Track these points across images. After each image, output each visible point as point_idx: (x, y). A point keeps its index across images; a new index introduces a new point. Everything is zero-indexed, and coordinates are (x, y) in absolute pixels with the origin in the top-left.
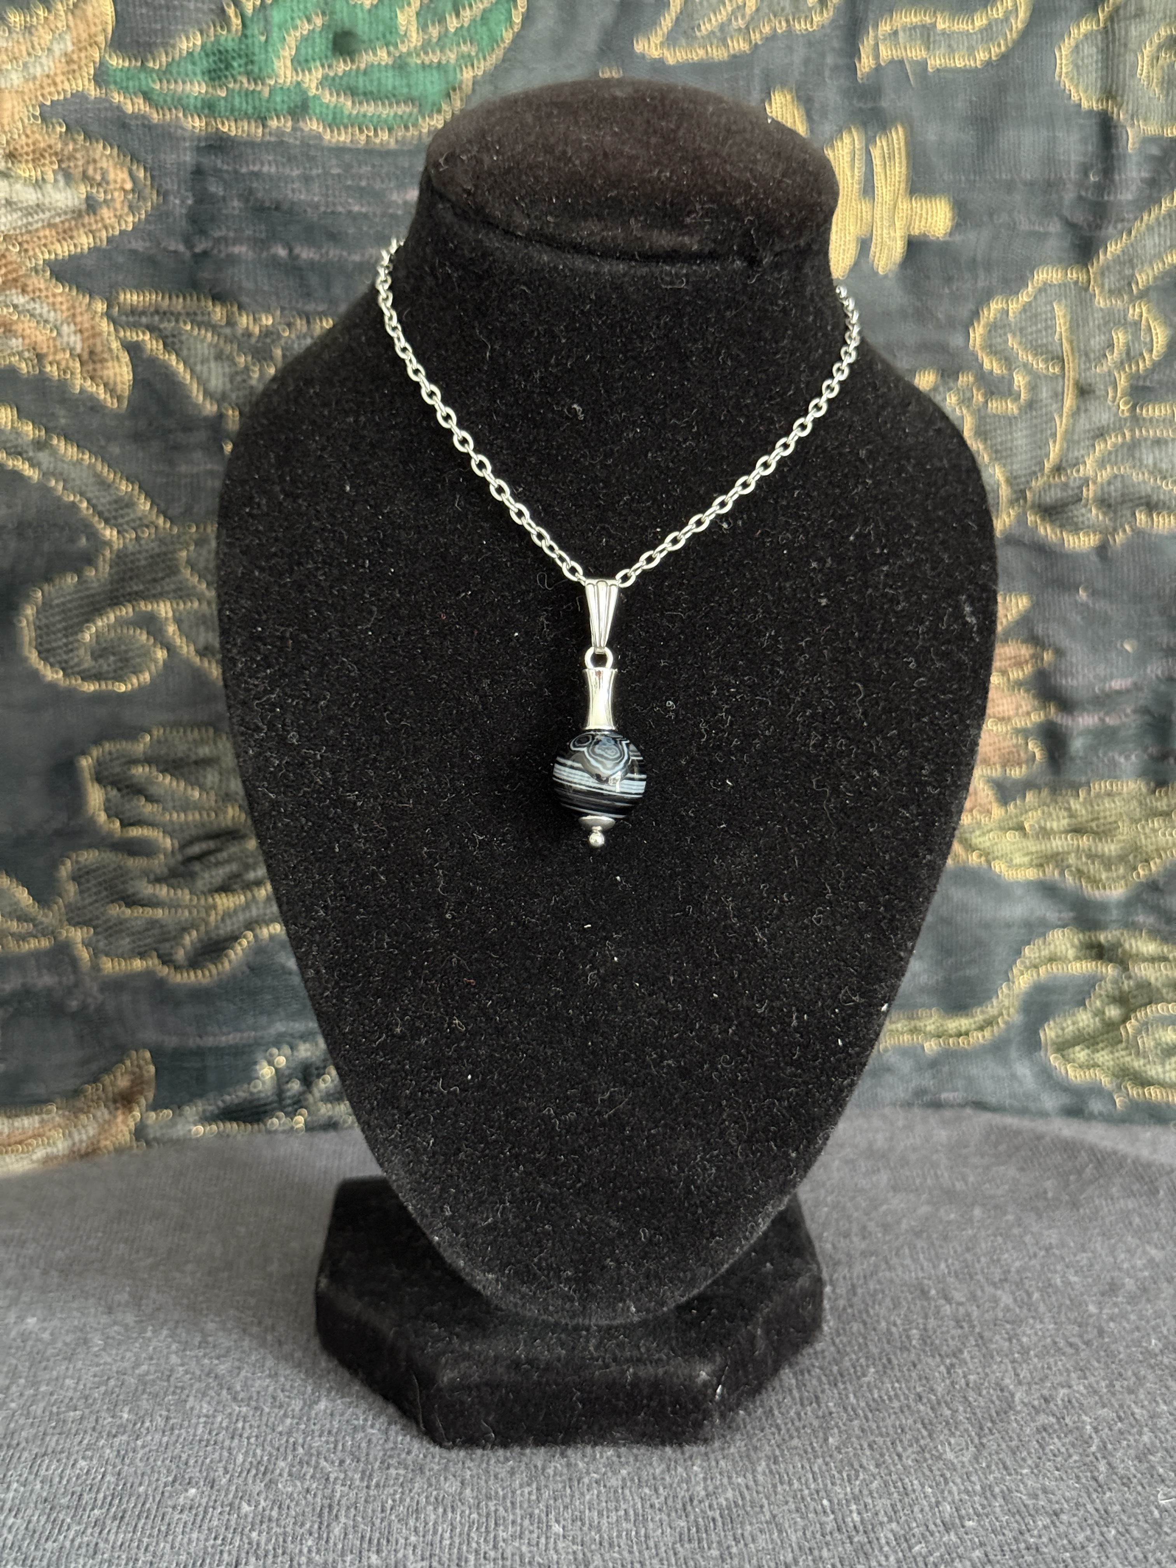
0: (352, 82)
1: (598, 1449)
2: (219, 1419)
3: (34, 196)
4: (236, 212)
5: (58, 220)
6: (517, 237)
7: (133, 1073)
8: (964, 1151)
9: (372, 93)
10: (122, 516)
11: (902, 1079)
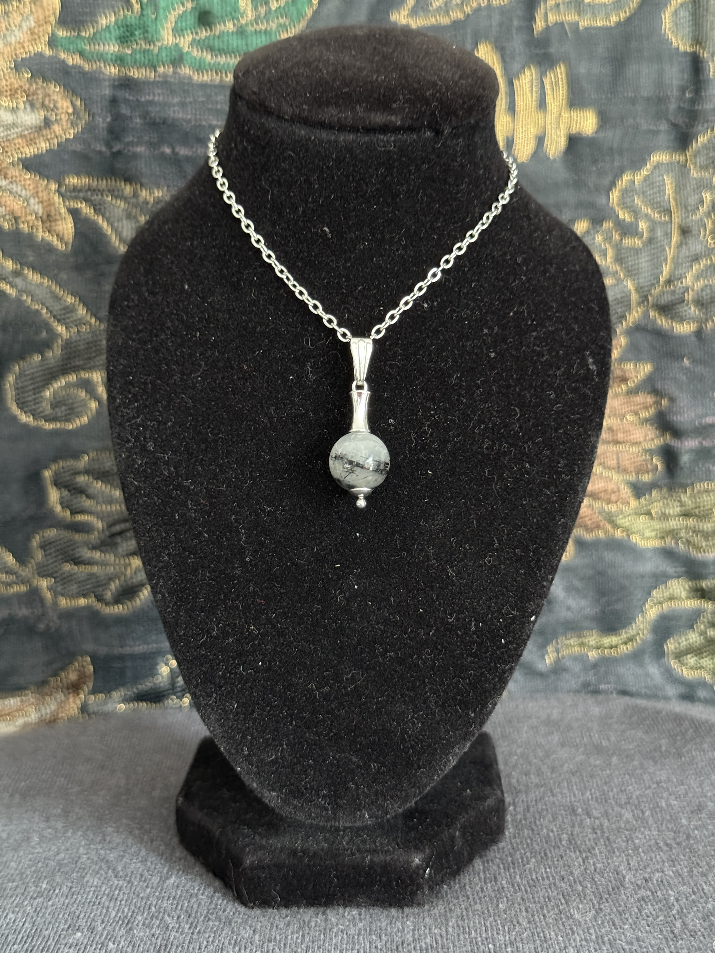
0: (211, 43)
1: (348, 909)
2: (103, 889)
3: (11, 118)
4: (138, 126)
5: (26, 132)
6: (286, 120)
7: (79, 671)
8: (609, 721)
9: (223, 50)
10: (68, 318)
11: (574, 676)
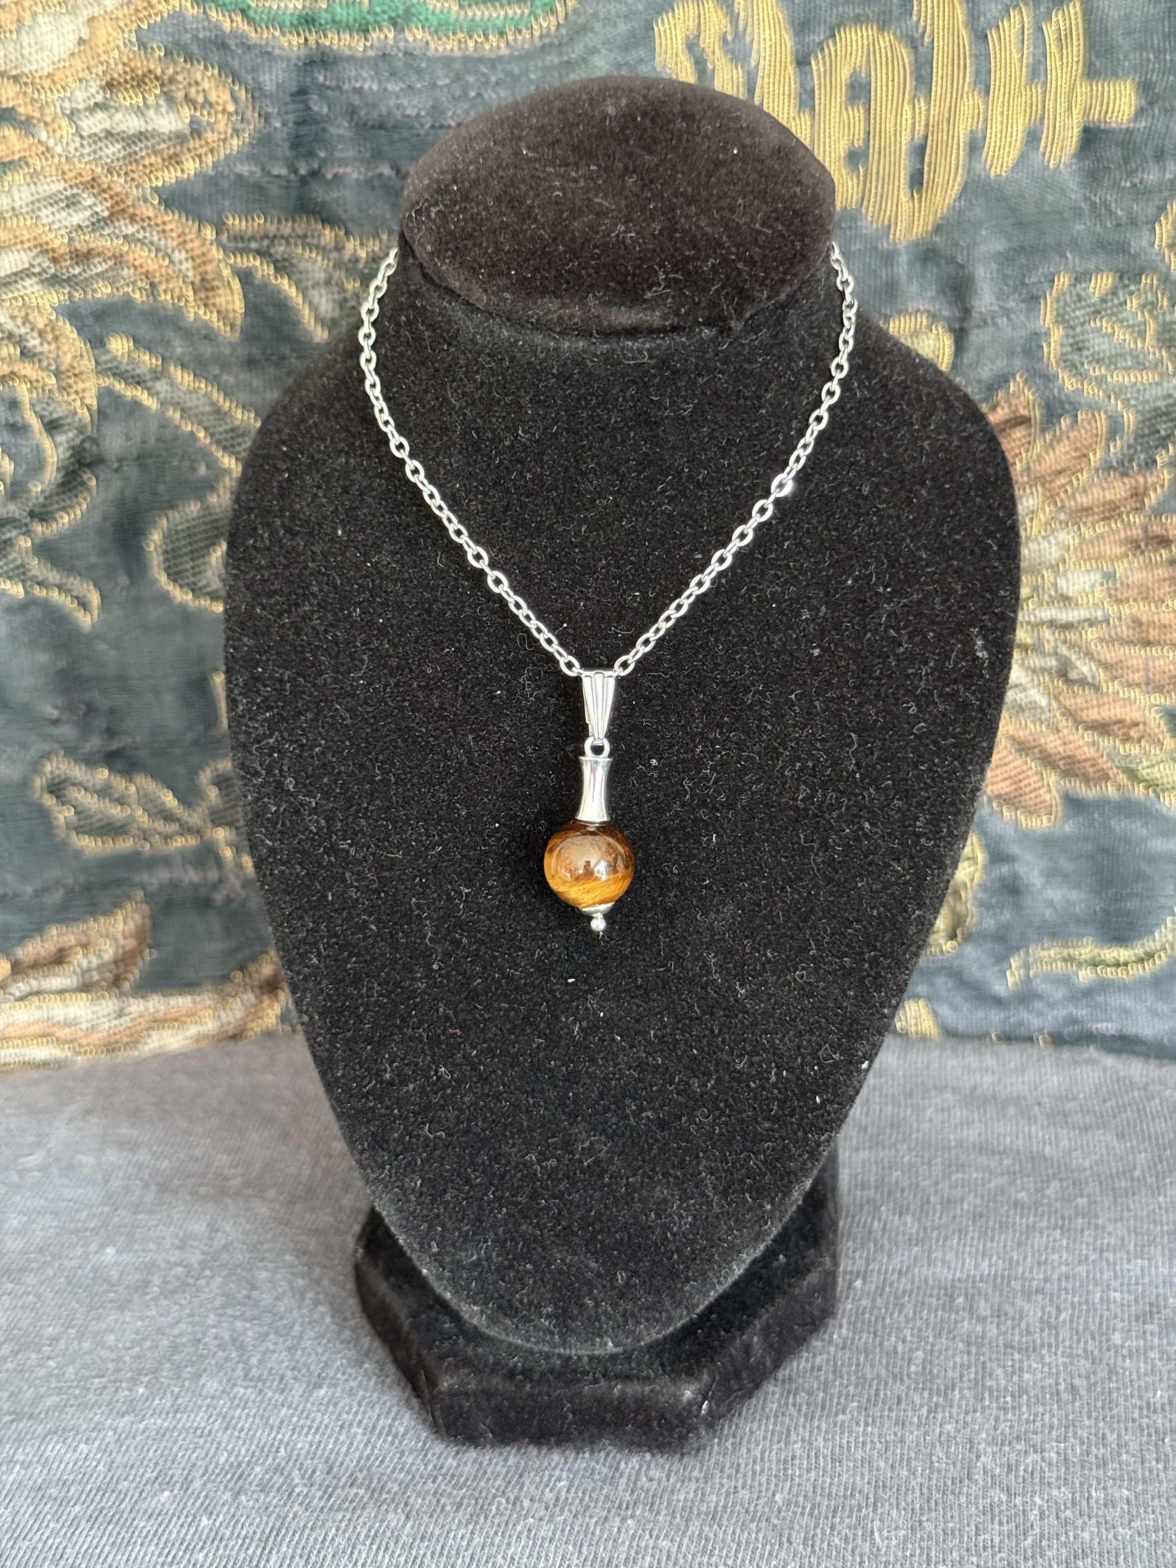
3: (136, 123)
4: (341, 132)
5: (163, 146)
10: (239, 444)
11: (1052, 1006)
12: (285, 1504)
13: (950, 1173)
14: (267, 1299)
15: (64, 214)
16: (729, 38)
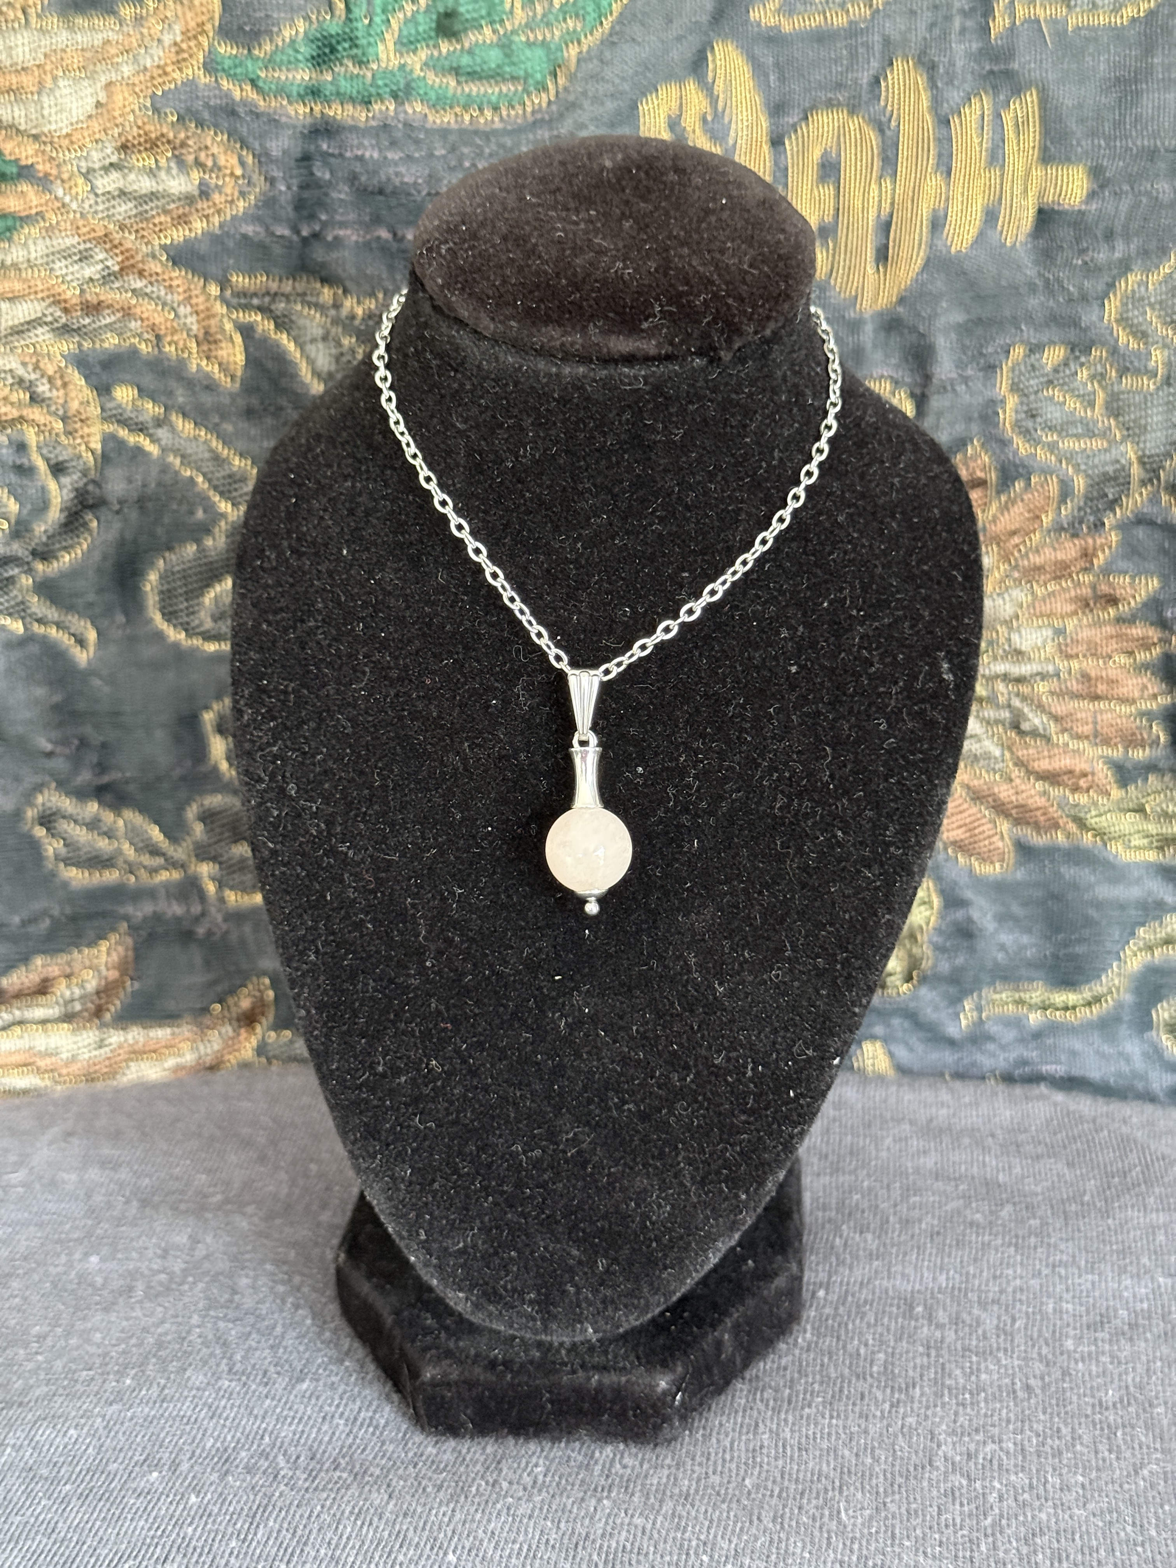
0: (457, 62)
2: (207, 1393)
3: (148, 184)
4: (342, 196)
5: (173, 206)
7: (254, 997)
9: (475, 72)
10: (235, 490)
11: (1003, 1048)
12: (271, 1485)
13: (908, 1196)
14: (248, 1303)
15: (76, 267)
16: (709, 118)
